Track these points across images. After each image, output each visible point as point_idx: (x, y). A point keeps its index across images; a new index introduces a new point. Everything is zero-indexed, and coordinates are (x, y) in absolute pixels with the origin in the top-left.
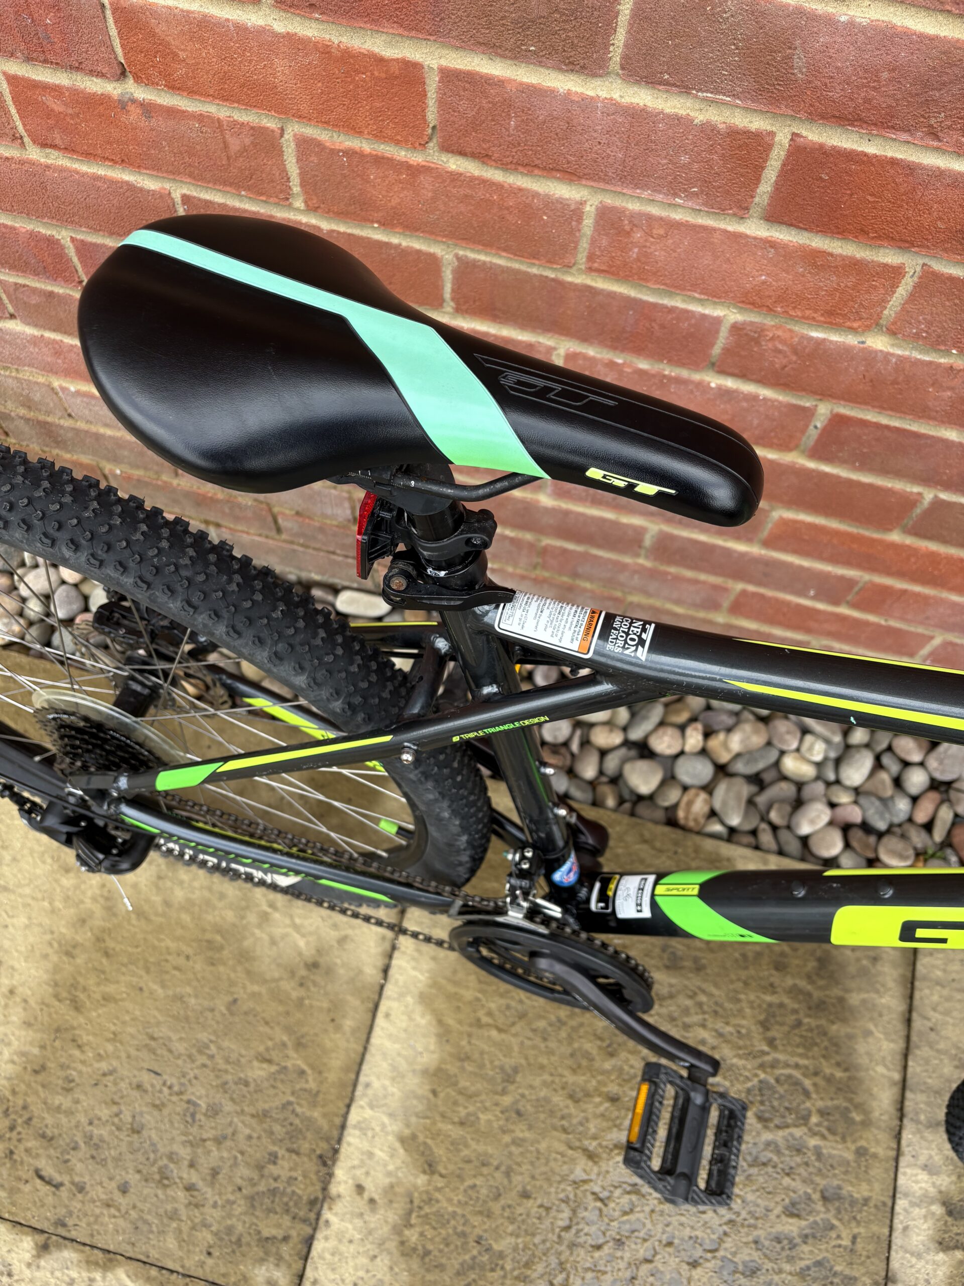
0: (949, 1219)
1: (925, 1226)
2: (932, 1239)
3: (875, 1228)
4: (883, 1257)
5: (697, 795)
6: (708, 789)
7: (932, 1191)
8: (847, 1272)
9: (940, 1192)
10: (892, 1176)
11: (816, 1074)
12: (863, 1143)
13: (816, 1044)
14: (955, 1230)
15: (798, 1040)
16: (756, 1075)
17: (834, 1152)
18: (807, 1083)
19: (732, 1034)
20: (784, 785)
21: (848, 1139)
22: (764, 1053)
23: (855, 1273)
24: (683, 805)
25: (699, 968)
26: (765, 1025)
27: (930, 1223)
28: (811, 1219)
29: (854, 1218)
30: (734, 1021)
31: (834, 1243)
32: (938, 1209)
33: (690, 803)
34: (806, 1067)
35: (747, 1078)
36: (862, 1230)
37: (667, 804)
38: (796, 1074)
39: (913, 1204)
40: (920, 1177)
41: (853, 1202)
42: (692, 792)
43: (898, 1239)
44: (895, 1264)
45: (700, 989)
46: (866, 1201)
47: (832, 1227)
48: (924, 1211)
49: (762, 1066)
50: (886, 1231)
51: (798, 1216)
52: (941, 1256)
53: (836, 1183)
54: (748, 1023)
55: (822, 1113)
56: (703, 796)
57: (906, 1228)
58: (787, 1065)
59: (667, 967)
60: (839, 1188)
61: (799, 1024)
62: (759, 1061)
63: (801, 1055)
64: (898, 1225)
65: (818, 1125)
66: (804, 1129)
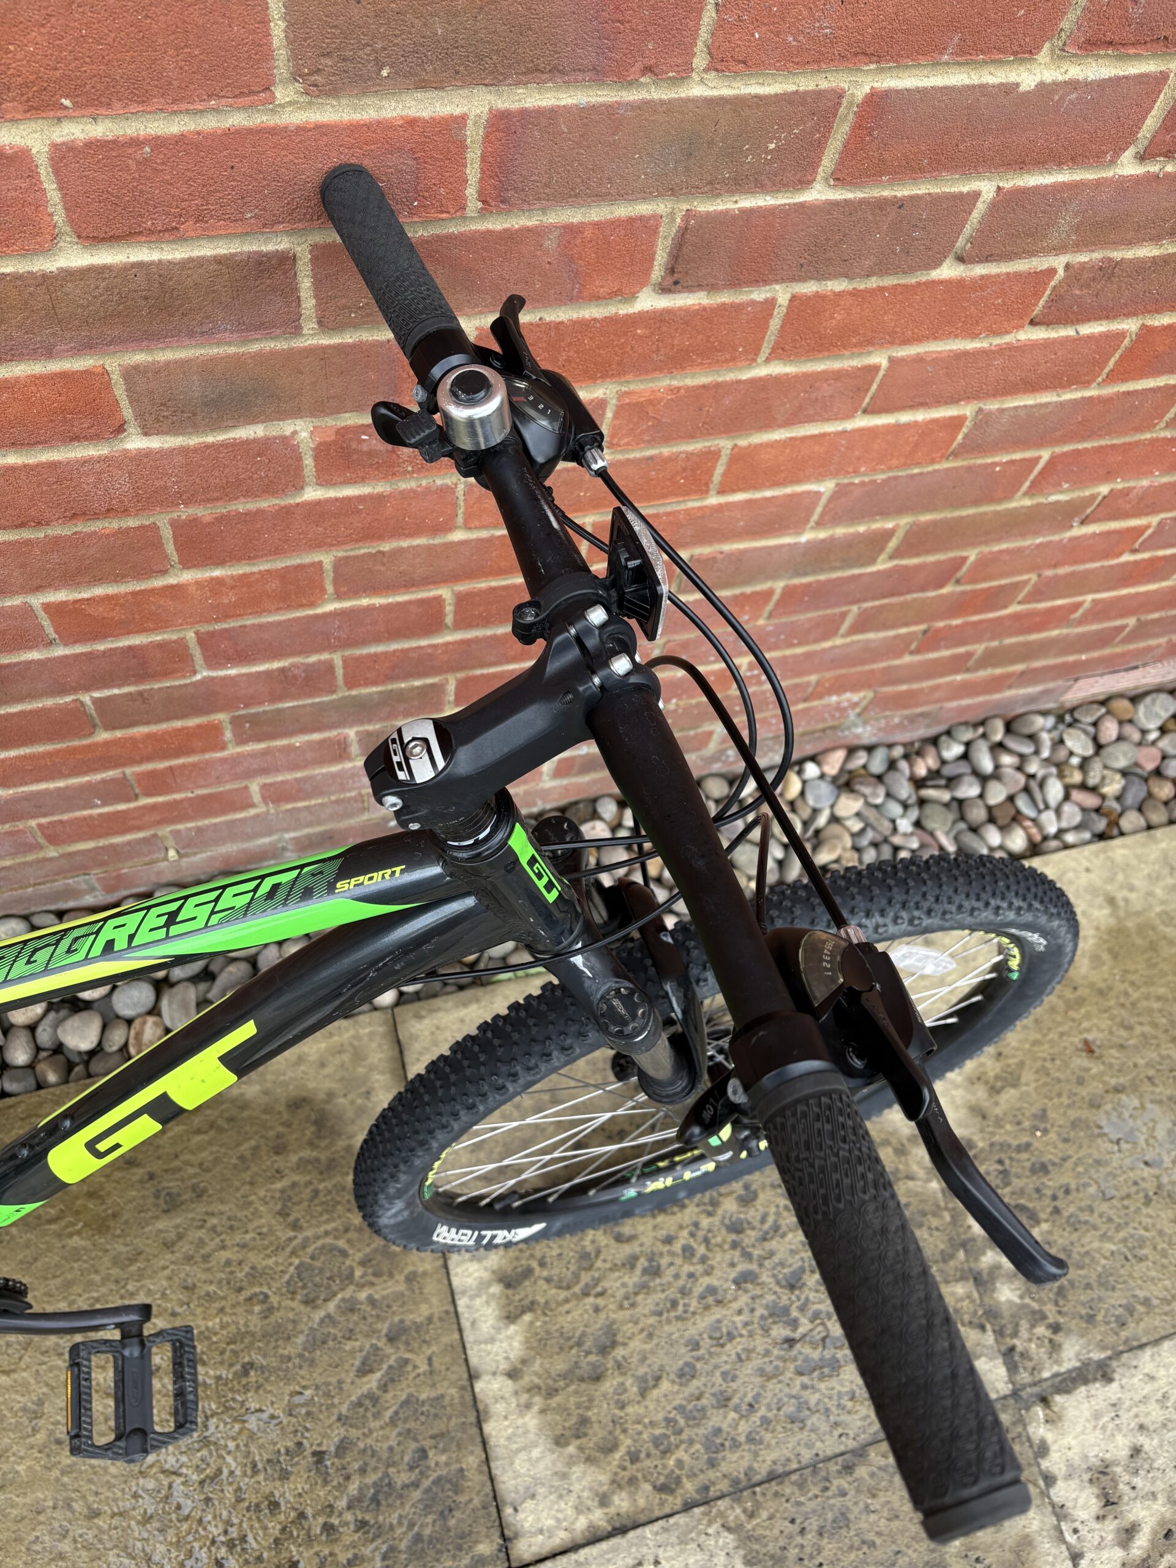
0: (510, 1292)
1: (490, 1311)
2: (499, 1318)
3: (445, 1339)
4: (461, 1361)
5: (145, 1023)
6: (154, 1011)
7: (486, 1275)
8: (433, 1394)
9: (494, 1272)
10: (446, 1282)
11: (347, 1230)
12: (410, 1268)
13: (338, 1203)
14: (517, 1297)
15: (319, 1209)
16: (291, 1264)
17: (385, 1293)
18: (341, 1243)
19: (254, 1239)
20: (232, 968)
21: (395, 1273)
22: (290, 1240)
23: (440, 1391)
24: (132, 1041)
25: (199, 1194)
26: (283, 1213)
27: (493, 1305)
28: (385, 1366)
29: (424, 1341)
30: (251, 1226)
31: (412, 1376)
32: (496, 1289)
33: (139, 1035)
34: (336, 1230)
35: (282, 1272)
36: (434, 1348)
37: (115, 1048)
38: (328, 1240)
39: (472, 1298)
40: (471, 1270)
41: (418, 1327)
42: (136, 1024)
43: (469, 1337)
44: (474, 1361)
45: (207, 1213)
46: (430, 1320)
47: (406, 1362)
48: (484, 1298)
49: (293, 1253)
50: (456, 1336)
51: (371, 1371)
52: (513, 1328)
53: (396, 1319)
54: (266, 1219)
55: (363, 1263)
56: (151, 1020)
57: (473, 1323)
58: (318, 1238)
59: (166, 1211)
60: (402, 1321)
61: (316, 1192)
62: (289, 1249)
63: (327, 1222)
64: (465, 1324)
65: (364, 1275)
66: (352, 1288)
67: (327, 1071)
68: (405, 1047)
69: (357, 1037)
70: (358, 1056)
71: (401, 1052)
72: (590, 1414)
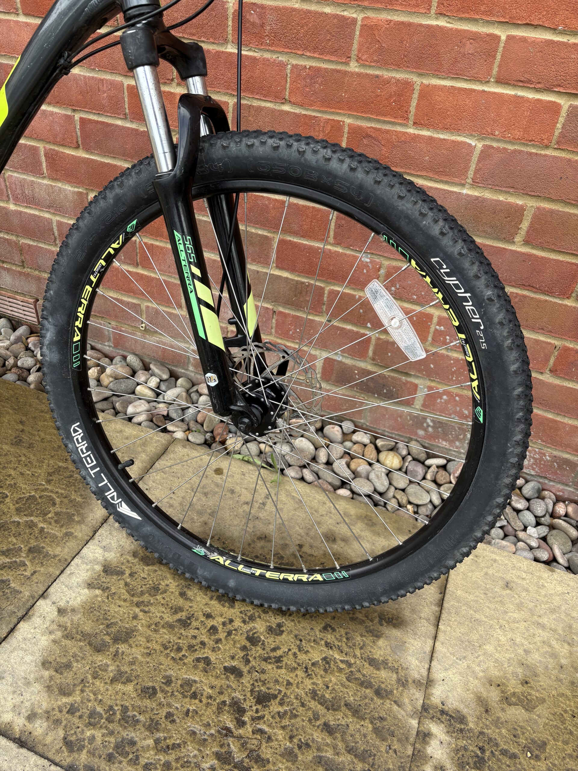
0: (102, 574)
1: (85, 575)
2: (85, 582)
3: (51, 570)
4: (46, 585)
7: (101, 558)
8: (18, 588)
9: (106, 560)
10: (80, 547)
11: (66, 497)
12: (73, 530)
13: (75, 486)
14: (104, 580)
15: (65, 482)
16: (30, 493)
17: (50, 531)
18: (58, 500)
19: (28, 475)
21: (64, 527)
22: (41, 484)
23: (21, 590)
25: (31, 446)
26: (50, 474)
27: (89, 573)
28: (14, 559)
29: (42, 563)
30: (33, 470)
31: (18, 573)
32: (98, 568)
34: (62, 494)
35: (23, 493)
36: (42, 569)
38: (54, 496)
39: (83, 563)
40: (96, 551)
41: (47, 555)
43: (62, 578)
44: (52, 590)
45: (24, 455)
46: (55, 556)
47: (25, 565)
48: (88, 567)
49: (36, 490)
50: (58, 573)
51: (7, 556)
52: (86, 591)
53: (43, 545)
54: (42, 472)
55: (56, 514)
57: (71, 574)
58: (52, 492)
59: (12, 444)
60: (43, 548)
61: (71, 476)
62: (36, 487)
63: (62, 489)
64: (68, 571)
65: (52, 518)
66: (41, 519)
67: (126, 441)
68: (167, 453)
69: (151, 439)
70: (144, 444)
71: (163, 454)
72: (75, 664)
